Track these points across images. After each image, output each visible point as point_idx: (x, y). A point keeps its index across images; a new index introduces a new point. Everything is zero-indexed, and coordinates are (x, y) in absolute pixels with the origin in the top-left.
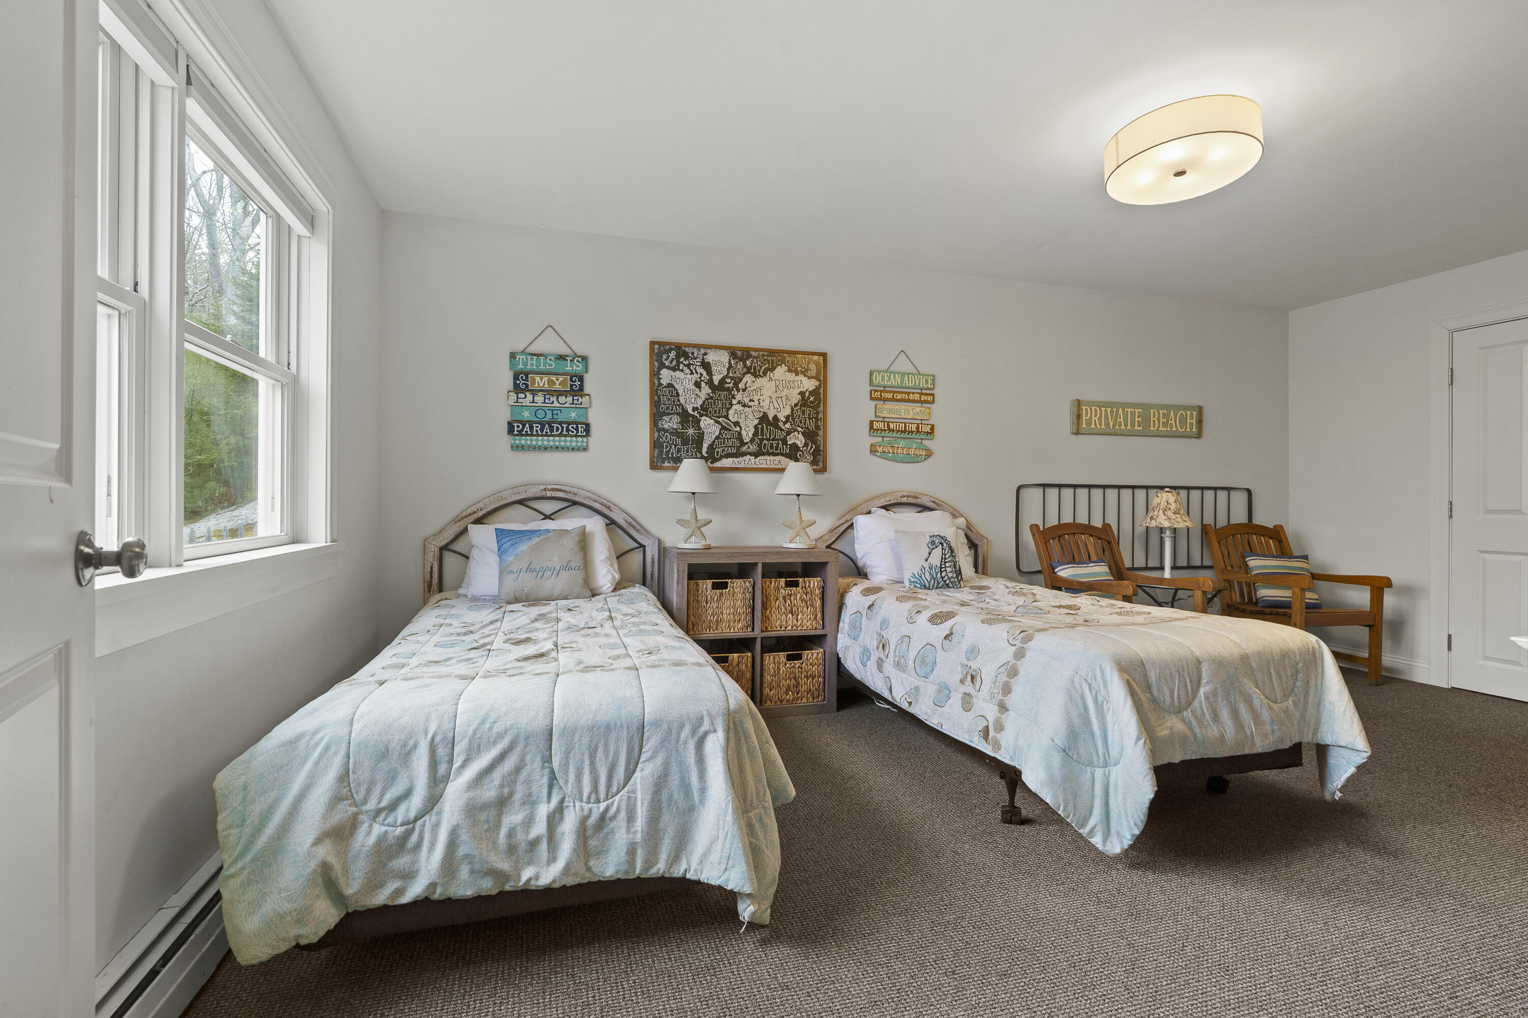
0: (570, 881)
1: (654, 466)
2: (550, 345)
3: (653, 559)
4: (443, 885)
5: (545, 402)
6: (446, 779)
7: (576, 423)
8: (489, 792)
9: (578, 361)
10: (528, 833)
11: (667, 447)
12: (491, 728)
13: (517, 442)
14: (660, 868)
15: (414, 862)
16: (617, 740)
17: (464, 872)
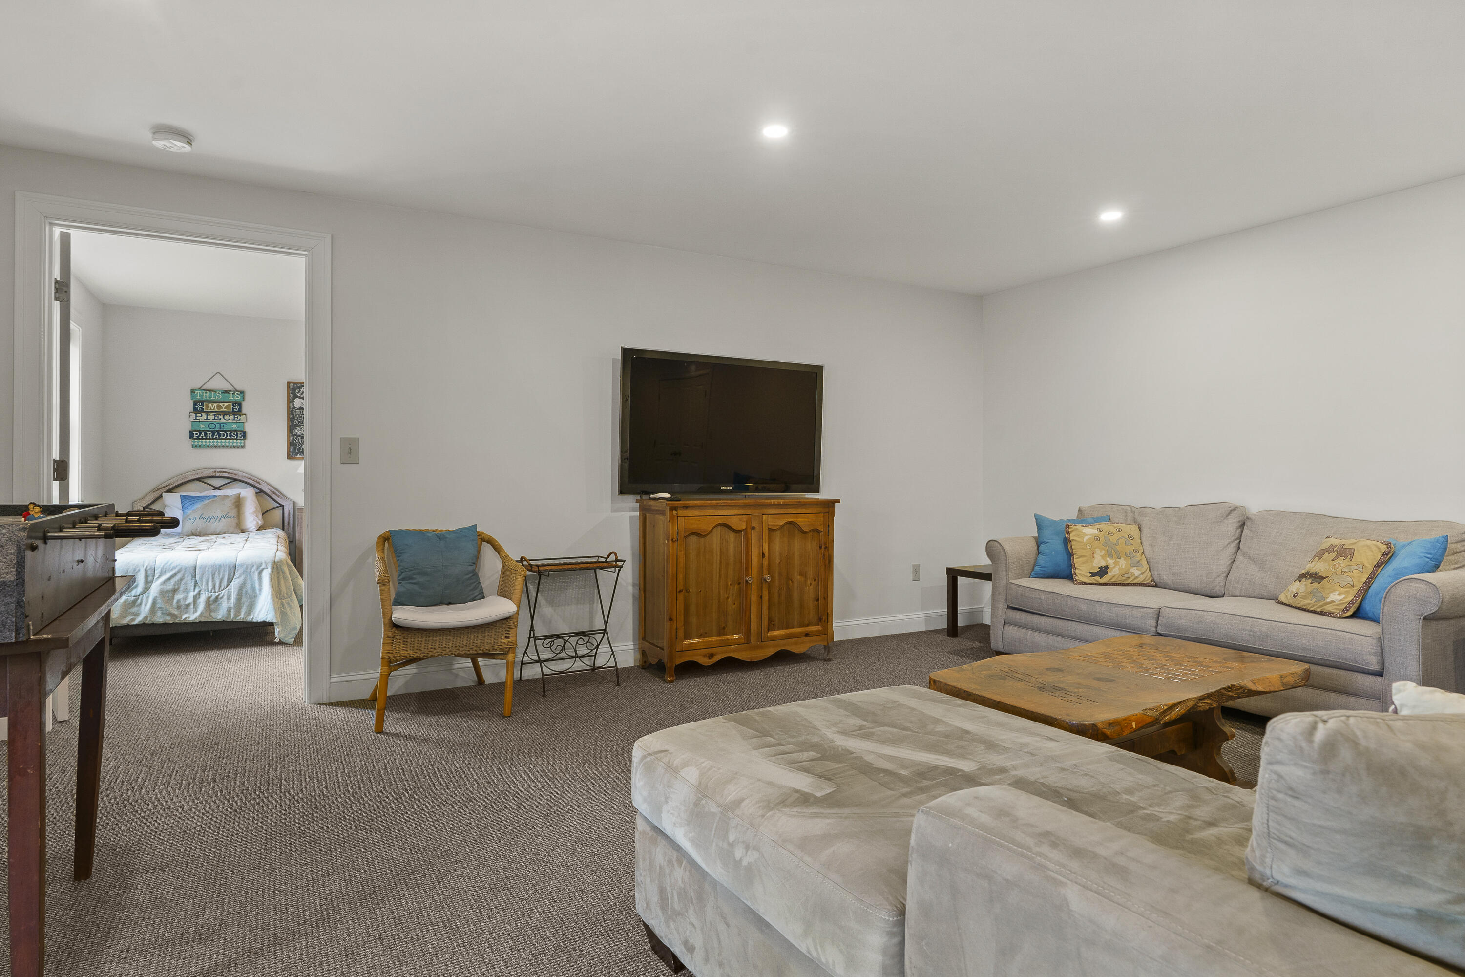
0: (203, 620)
1: (289, 457)
2: (218, 384)
3: (289, 514)
4: (151, 617)
5: (215, 419)
6: (152, 582)
7: (237, 431)
8: (170, 586)
9: (237, 394)
10: (185, 602)
11: (299, 445)
12: (170, 565)
13: (196, 443)
14: (241, 617)
15: (138, 610)
16: (224, 571)
17: (159, 613)
